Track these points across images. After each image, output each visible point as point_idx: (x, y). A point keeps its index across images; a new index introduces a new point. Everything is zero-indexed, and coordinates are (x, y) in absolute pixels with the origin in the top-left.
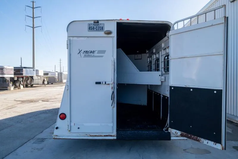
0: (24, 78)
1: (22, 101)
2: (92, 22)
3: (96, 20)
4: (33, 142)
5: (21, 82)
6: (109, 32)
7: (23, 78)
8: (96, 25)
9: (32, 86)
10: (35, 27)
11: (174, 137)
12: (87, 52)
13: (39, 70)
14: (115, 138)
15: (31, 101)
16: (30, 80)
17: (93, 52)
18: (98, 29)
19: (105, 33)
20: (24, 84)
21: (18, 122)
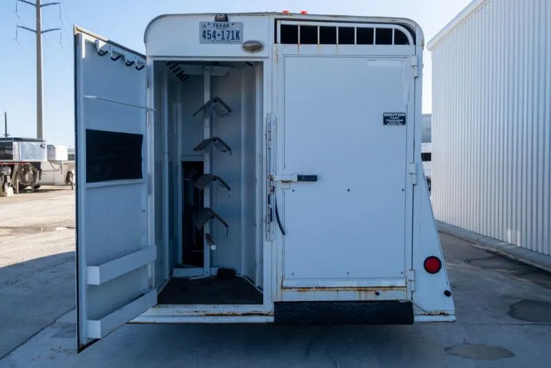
0: (16, 167)
1: (12, 228)
2: (212, 19)
3: (221, 14)
4: (53, 334)
5: (8, 177)
6: (257, 44)
7: (12, 167)
8: (221, 26)
9: (36, 189)
10: (42, 29)
11: (422, 314)
13: (56, 146)
14: (271, 319)
15: (36, 229)
16: (32, 172)
18: (226, 36)
19: (246, 48)
20: (15, 184)
21: (7, 283)
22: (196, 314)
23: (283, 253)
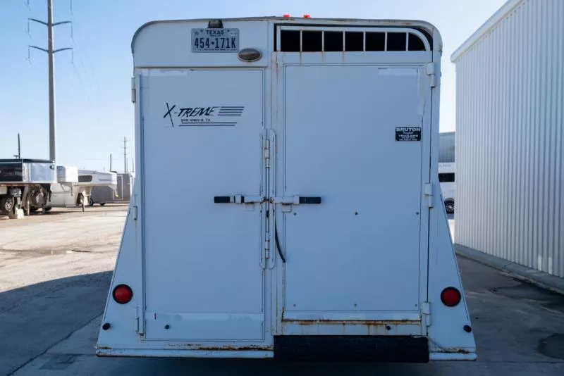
0: (27, 189)
1: (19, 251)
2: (205, 26)
3: (214, 20)
4: (41, 365)
5: (19, 199)
6: (253, 53)
7: (22, 188)
8: (215, 32)
9: (47, 211)
10: (54, 49)
11: (438, 352)
12: (188, 111)
13: (66, 167)
14: (270, 354)
15: (45, 252)
16: (42, 194)
17: (208, 111)
18: (220, 45)
19: (242, 57)
20: (26, 206)
21: (3, 308)
22: (189, 347)
23: (284, 282)
